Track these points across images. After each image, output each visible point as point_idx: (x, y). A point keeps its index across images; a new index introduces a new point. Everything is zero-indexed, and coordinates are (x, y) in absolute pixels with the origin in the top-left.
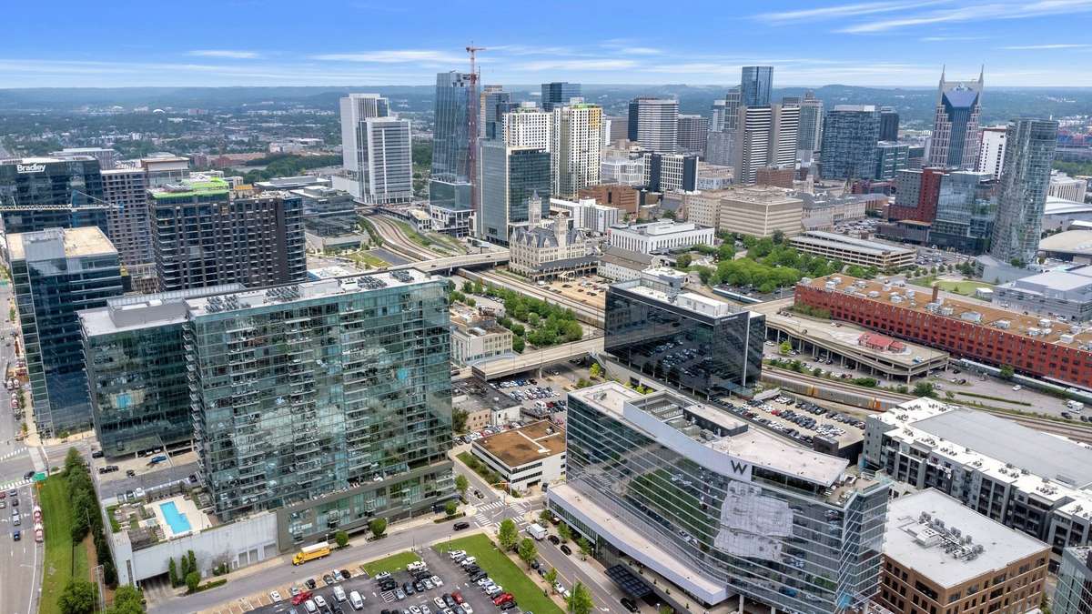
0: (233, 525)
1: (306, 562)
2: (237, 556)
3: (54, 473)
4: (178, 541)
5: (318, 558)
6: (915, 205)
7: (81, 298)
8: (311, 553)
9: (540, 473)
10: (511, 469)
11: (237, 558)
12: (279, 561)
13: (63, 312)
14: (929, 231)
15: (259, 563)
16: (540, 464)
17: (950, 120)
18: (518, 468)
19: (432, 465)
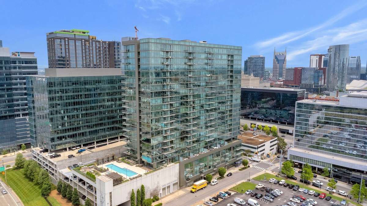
0: (160, 171)
1: (198, 190)
2: (162, 190)
3: (8, 168)
4: (135, 180)
5: (202, 189)
6: (293, 79)
7: (17, 80)
8: (201, 185)
9: (264, 150)
10: (256, 147)
11: (161, 192)
12: (181, 192)
13: (7, 86)
14: (299, 87)
15: (171, 194)
16: (264, 145)
17: (278, 63)
18: (259, 146)
19: (233, 142)
